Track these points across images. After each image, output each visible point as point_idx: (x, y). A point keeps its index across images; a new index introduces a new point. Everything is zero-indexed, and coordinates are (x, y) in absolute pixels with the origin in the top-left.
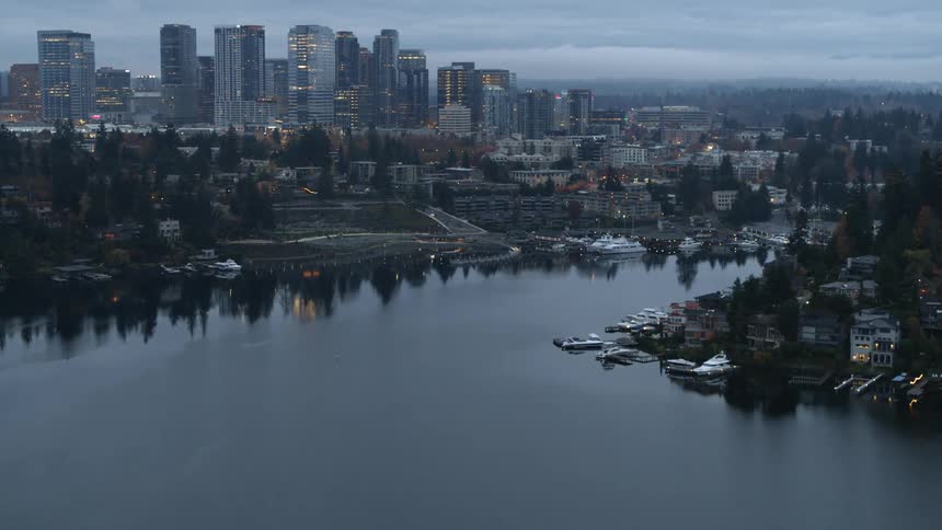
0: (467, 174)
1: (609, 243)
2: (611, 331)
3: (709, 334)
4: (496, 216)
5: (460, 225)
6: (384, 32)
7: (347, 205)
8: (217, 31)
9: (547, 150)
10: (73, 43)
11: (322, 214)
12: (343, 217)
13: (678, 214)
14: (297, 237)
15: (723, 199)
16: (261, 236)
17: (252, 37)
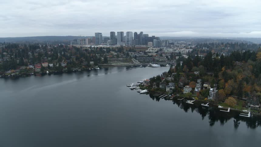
0: (141, 54)
1: (155, 65)
2: (138, 83)
3: (147, 85)
4: (142, 60)
5: (136, 62)
6: (141, 32)
7: (121, 59)
8: (118, 32)
9: (155, 50)
10: (99, 34)
11: (117, 60)
12: (120, 61)
13: (170, 60)
14: (112, 64)
15: (177, 58)
16: (106, 64)
17: (122, 33)
